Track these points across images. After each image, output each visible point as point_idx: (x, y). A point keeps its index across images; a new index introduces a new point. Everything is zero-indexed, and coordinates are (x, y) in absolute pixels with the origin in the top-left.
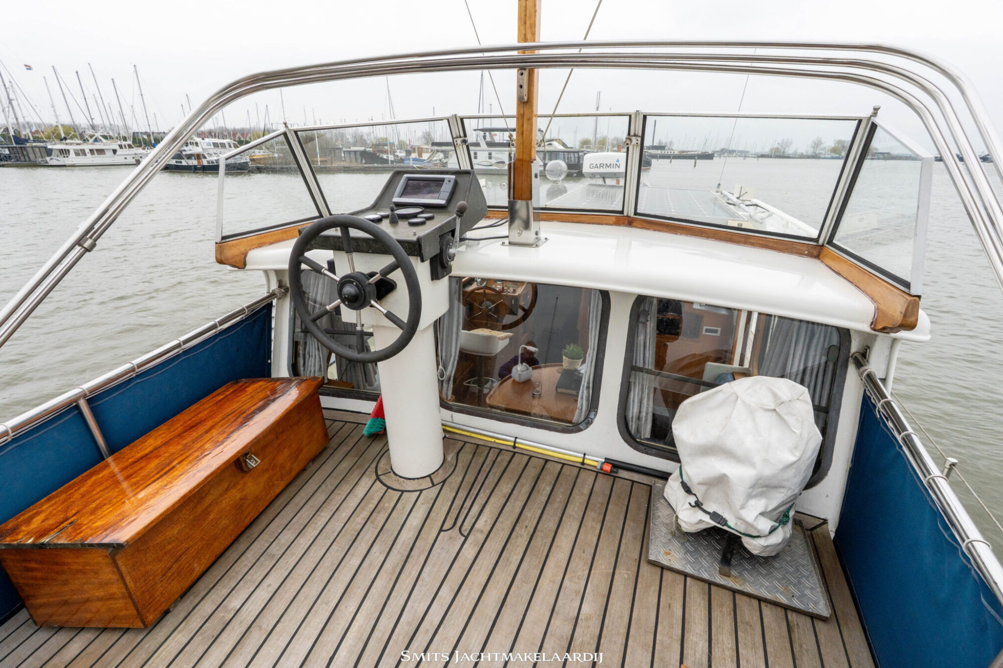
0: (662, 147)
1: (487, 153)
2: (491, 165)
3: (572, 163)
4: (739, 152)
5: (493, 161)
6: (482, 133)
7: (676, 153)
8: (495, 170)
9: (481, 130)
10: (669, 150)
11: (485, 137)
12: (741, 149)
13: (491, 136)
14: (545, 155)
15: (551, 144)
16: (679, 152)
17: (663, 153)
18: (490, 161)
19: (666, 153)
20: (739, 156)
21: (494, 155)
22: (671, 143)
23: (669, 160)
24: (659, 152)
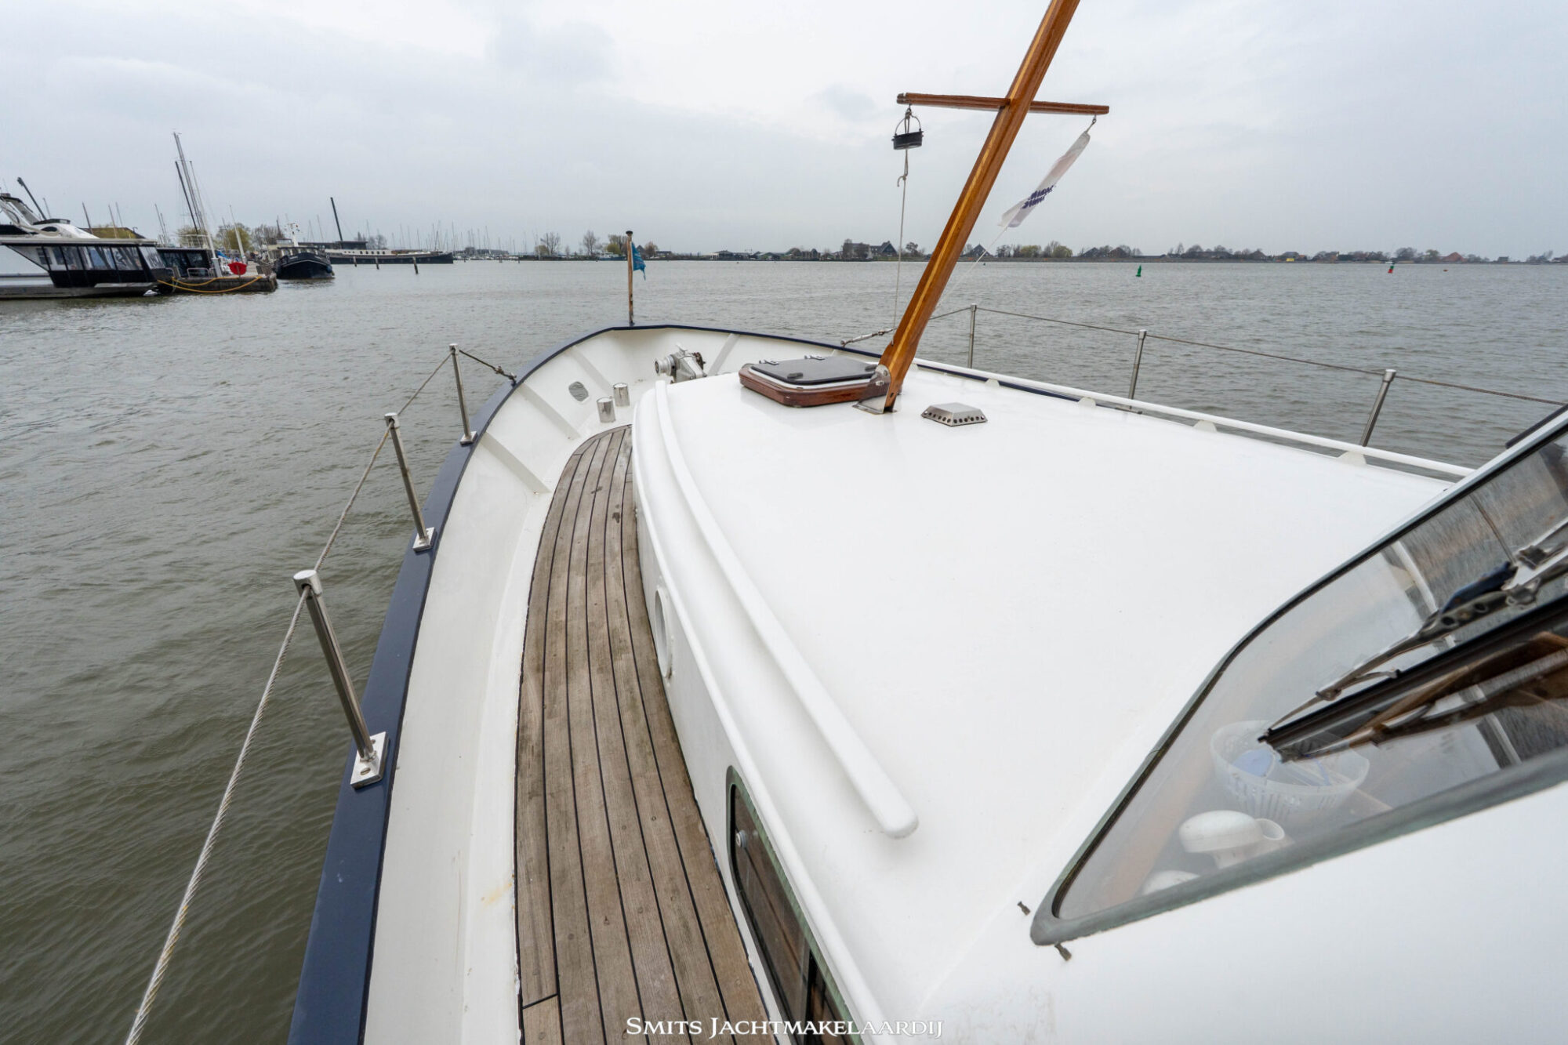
0: (361, 245)
3: (128, 268)
4: (493, 252)
7: (388, 253)
10: (376, 248)
12: (494, 247)
14: (45, 253)
15: (54, 229)
16: (393, 252)
17: (364, 254)
19: (369, 254)
20: (495, 259)
22: (382, 237)
23: (375, 266)
24: (357, 252)
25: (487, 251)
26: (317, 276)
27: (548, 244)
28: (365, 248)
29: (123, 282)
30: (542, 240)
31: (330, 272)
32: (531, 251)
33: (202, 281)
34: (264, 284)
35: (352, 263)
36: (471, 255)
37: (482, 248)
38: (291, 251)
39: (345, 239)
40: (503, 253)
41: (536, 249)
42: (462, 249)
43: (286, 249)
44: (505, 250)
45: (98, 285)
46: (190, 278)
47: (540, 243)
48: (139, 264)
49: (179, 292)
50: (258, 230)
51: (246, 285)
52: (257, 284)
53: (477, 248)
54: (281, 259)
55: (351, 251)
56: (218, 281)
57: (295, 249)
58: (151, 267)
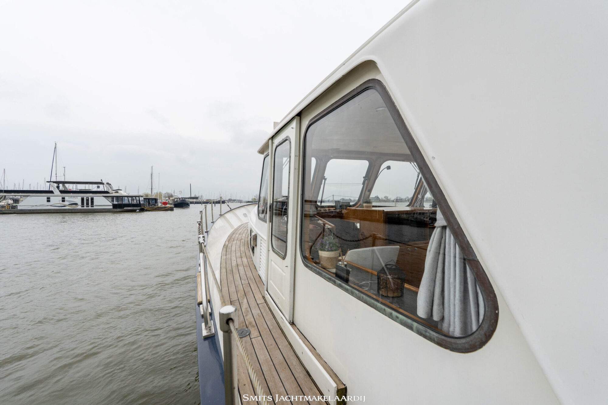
0: (197, 198)
1: (61, 198)
2: (64, 206)
3: (135, 203)
4: (238, 200)
5: (66, 203)
6: (56, 185)
7: (205, 201)
8: (69, 209)
9: (54, 182)
10: (201, 199)
11: (58, 187)
12: (238, 199)
13: (64, 186)
14: (113, 199)
15: (118, 192)
16: (206, 200)
17: (197, 201)
18: (63, 203)
19: (199, 201)
20: (238, 202)
21: (67, 198)
22: (202, 196)
23: (201, 204)
24: (195, 200)
25: (236, 200)
26: (185, 207)
27: (256, 197)
28: (198, 199)
29: (132, 207)
30: (255, 196)
31: (189, 205)
32: (250, 200)
33: (154, 207)
34: (171, 208)
35: (194, 204)
36: (230, 201)
37: (235, 199)
38: (178, 199)
39: (192, 196)
40: (241, 200)
41: (252, 199)
42: (227, 199)
43: (177, 198)
44: (242, 199)
45: (125, 208)
46: (150, 207)
47: (254, 197)
48: (138, 202)
49: (147, 210)
50: (166, 194)
51: (166, 208)
52: (170, 208)
53: (233, 199)
54: (175, 202)
55: (193, 200)
56: (158, 207)
57: (180, 198)
58: (141, 203)
